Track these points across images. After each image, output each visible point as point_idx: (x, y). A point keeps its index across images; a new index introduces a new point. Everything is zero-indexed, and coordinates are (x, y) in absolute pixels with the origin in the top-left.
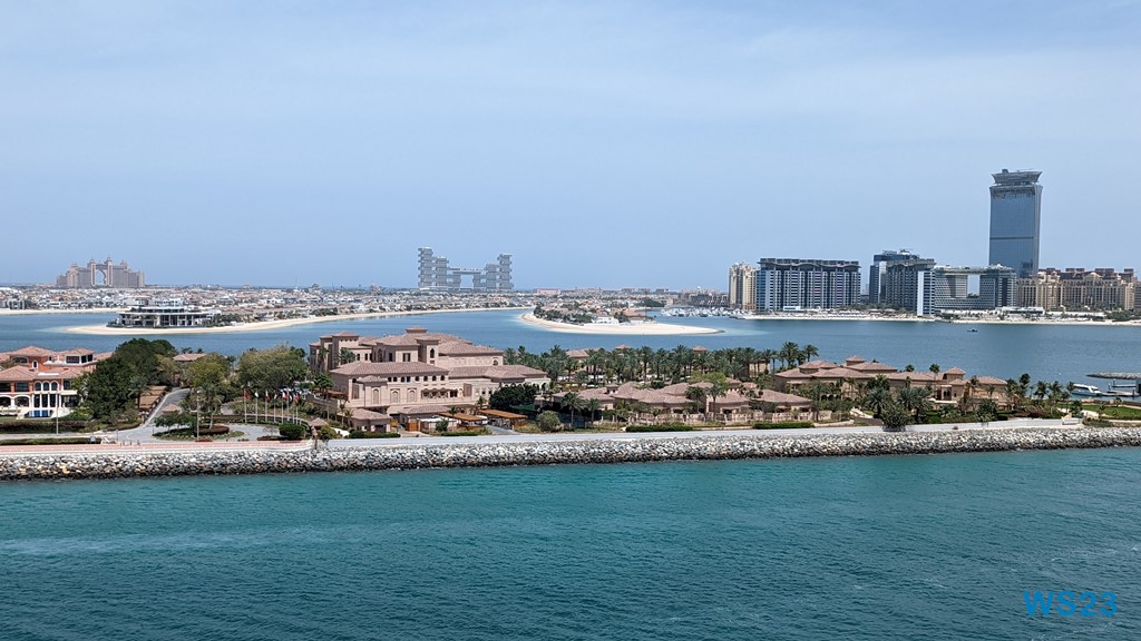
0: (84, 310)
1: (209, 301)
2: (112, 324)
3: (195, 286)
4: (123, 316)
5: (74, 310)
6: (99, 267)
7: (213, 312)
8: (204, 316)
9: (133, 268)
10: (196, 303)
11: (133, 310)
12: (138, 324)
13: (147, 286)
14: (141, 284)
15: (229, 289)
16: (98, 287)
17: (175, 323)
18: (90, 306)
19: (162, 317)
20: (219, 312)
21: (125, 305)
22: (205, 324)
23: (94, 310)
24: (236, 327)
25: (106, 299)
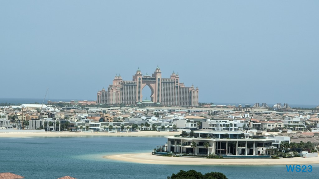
0: (127, 133)
2: (159, 152)
3: (258, 105)
4: (172, 141)
5: (115, 133)
7: (279, 138)
8: (268, 144)
10: (258, 127)
11: (184, 134)
12: (189, 152)
13: (201, 105)
14: (195, 102)
16: (143, 105)
17: (233, 152)
18: (134, 128)
19: (218, 144)
21: (175, 128)
23: (139, 133)
24: (307, 159)
25: (153, 120)
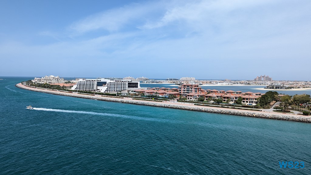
0: (259, 85)
1: (287, 84)
4: (267, 86)
5: (257, 85)
6: (263, 77)
7: (287, 86)
8: (285, 87)
9: (270, 77)
10: (283, 84)
13: (273, 81)
15: (291, 81)
16: (262, 81)
18: (261, 84)
19: (276, 87)
20: (289, 86)
21: (268, 84)
22: (285, 89)
24: (293, 89)
